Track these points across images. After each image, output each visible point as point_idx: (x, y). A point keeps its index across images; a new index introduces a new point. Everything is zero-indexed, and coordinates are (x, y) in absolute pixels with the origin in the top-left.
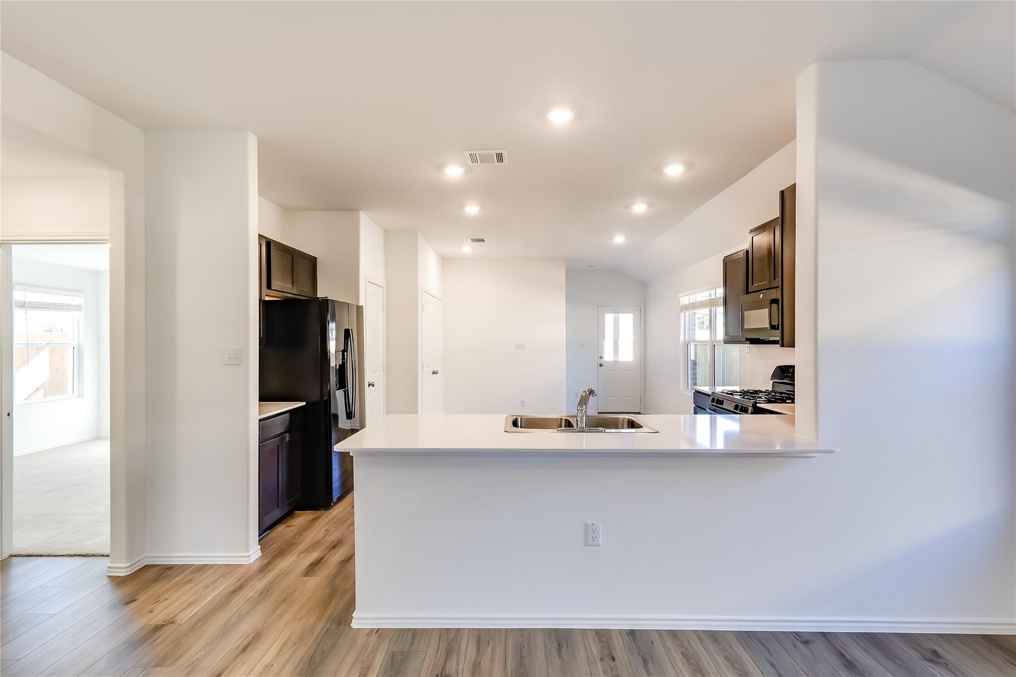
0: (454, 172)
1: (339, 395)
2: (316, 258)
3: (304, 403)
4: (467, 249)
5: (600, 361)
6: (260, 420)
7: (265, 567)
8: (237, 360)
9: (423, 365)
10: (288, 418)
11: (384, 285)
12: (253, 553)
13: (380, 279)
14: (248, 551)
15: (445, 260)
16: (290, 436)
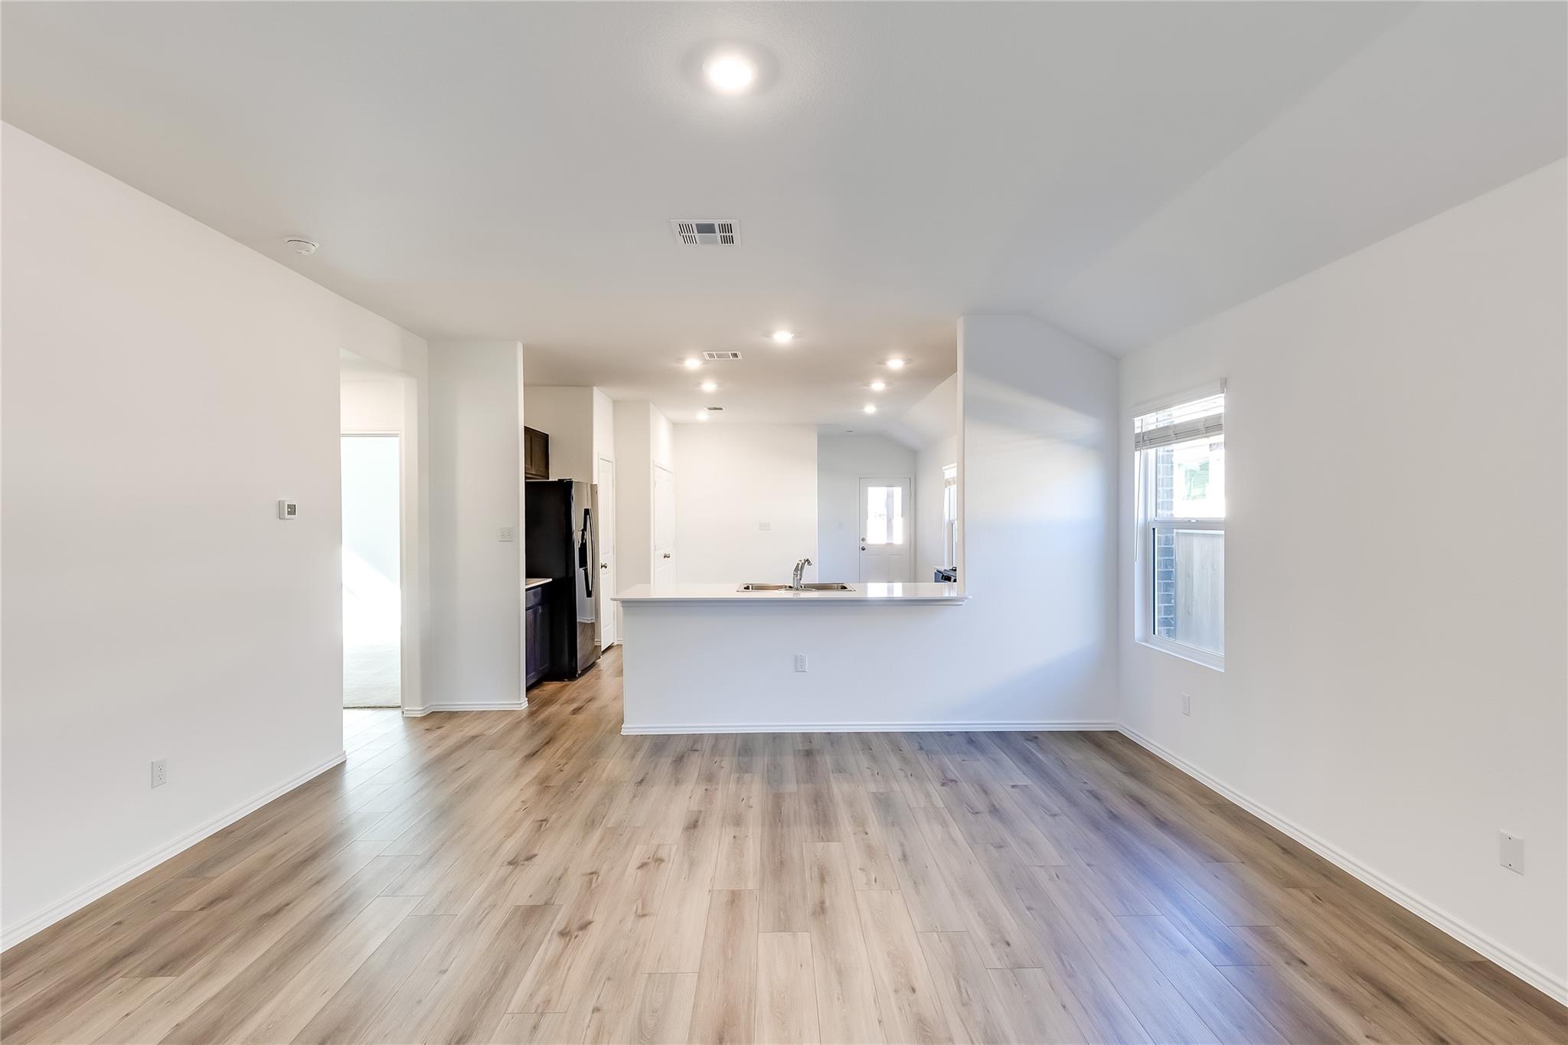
0: (692, 363)
1: (579, 572)
2: (548, 435)
3: (551, 580)
4: (703, 416)
5: (863, 544)
6: (527, 590)
7: (532, 714)
8: (507, 536)
9: (655, 546)
10: (540, 591)
11: (614, 461)
12: (522, 704)
13: (610, 455)
14: (519, 700)
15: (676, 426)
16: (543, 609)
